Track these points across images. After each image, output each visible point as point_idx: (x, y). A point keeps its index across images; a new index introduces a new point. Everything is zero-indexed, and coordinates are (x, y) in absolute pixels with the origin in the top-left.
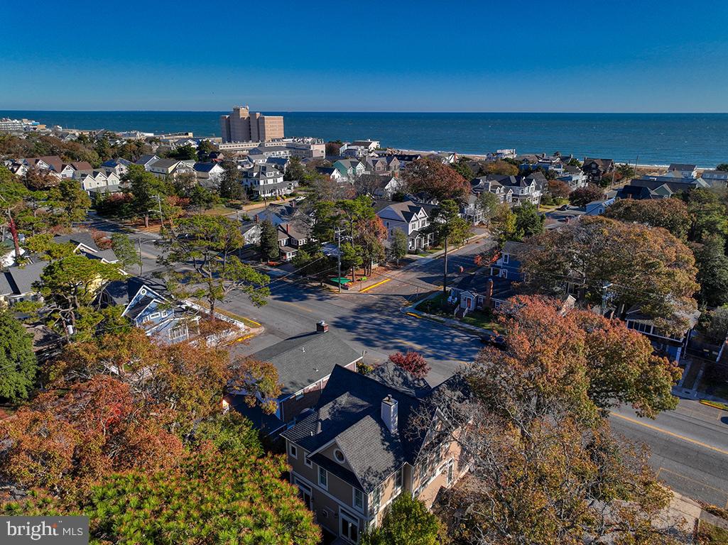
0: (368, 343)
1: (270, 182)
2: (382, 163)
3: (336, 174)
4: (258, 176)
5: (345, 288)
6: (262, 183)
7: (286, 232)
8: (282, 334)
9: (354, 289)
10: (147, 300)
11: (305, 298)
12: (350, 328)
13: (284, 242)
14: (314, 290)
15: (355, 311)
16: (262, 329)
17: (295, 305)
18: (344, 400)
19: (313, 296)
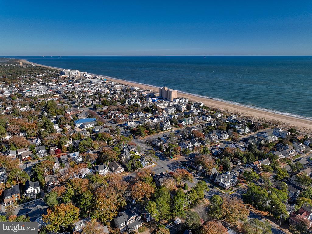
0: (170, 169)
1: (166, 126)
2: (197, 118)
3: (183, 122)
4: (164, 125)
5: (172, 159)
6: (164, 126)
7: (164, 145)
8: (160, 166)
9: (173, 159)
10: (142, 160)
11: (164, 160)
12: (169, 167)
13: (164, 147)
14: (167, 158)
15: (171, 164)
16: (157, 165)
17: (163, 161)
18: (161, 176)
19: (166, 160)
